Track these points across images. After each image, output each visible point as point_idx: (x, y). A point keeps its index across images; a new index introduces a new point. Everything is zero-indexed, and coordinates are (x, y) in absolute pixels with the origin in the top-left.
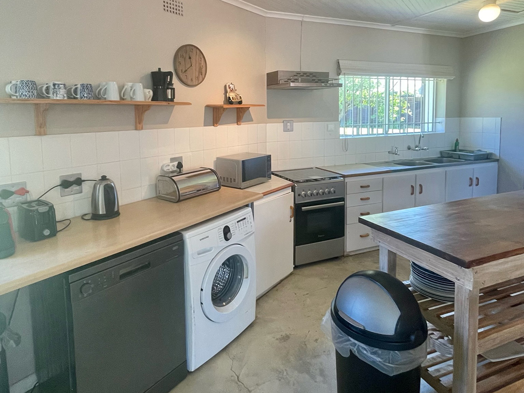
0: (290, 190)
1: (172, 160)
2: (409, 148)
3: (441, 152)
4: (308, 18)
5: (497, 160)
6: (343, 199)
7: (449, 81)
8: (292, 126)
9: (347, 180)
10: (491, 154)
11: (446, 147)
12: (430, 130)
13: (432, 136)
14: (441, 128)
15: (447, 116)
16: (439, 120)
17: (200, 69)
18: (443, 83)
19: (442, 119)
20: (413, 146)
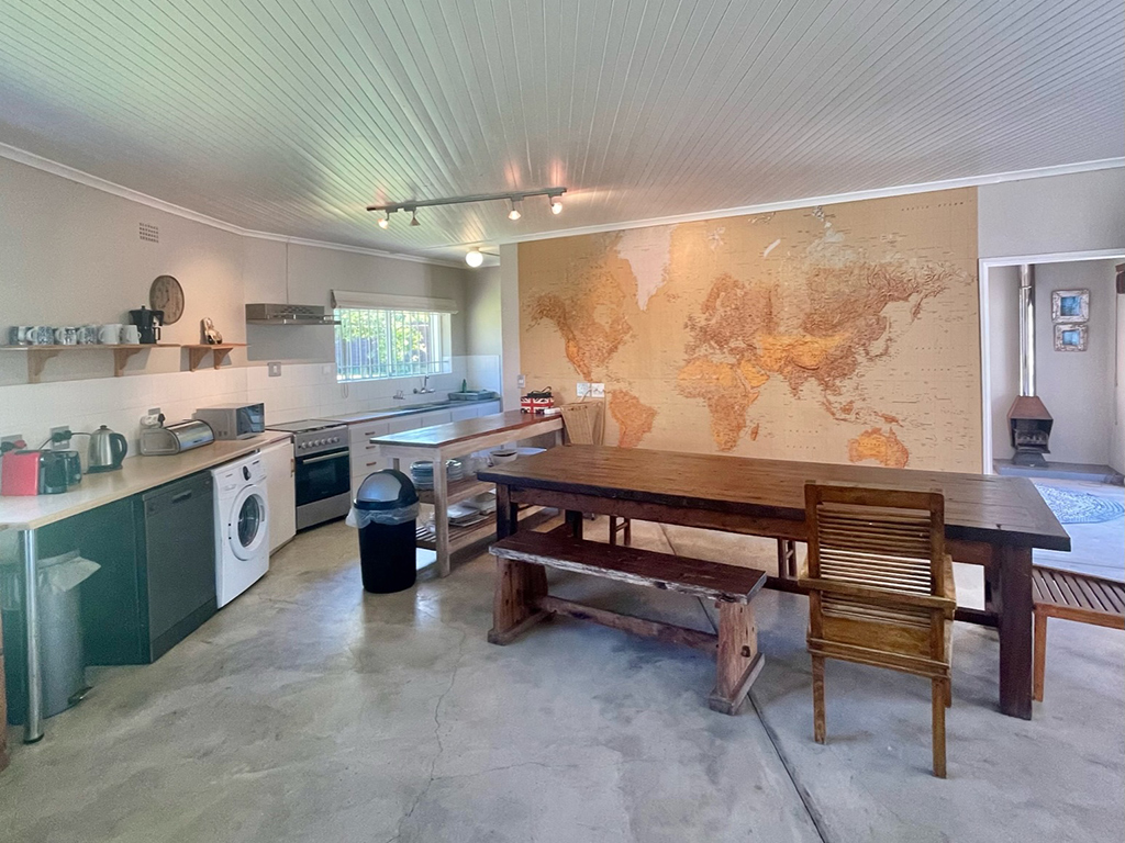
0: (289, 441)
1: (152, 412)
2: (415, 392)
3: (449, 395)
4: (295, 240)
5: (499, 399)
6: (346, 449)
7: (452, 315)
8: (279, 368)
9: (351, 427)
10: (494, 393)
11: (455, 389)
12: (437, 370)
13: (438, 378)
14: (448, 369)
15: (453, 355)
16: (446, 358)
17: (177, 304)
18: (447, 317)
19: (448, 358)
20: (419, 389)
